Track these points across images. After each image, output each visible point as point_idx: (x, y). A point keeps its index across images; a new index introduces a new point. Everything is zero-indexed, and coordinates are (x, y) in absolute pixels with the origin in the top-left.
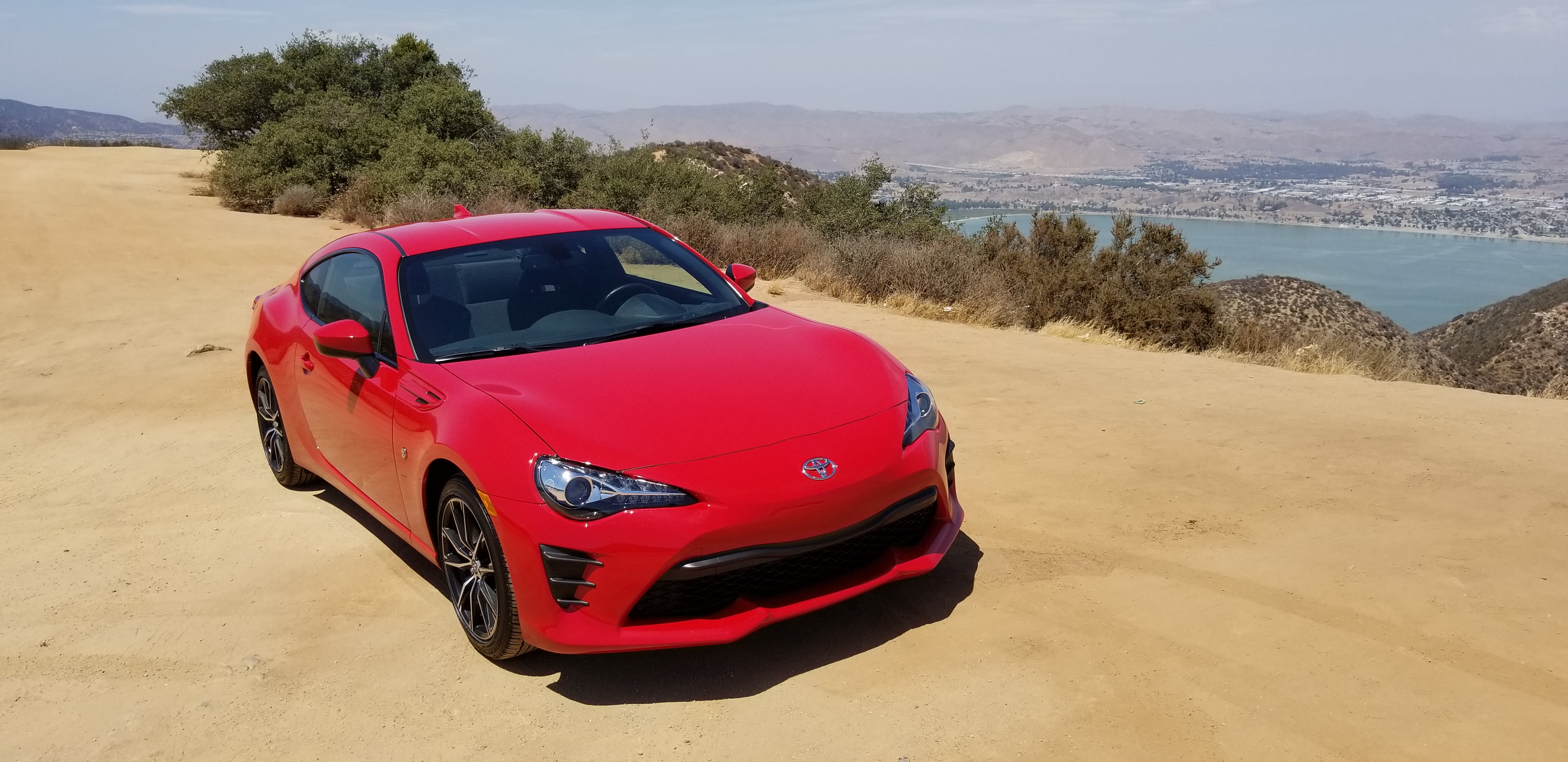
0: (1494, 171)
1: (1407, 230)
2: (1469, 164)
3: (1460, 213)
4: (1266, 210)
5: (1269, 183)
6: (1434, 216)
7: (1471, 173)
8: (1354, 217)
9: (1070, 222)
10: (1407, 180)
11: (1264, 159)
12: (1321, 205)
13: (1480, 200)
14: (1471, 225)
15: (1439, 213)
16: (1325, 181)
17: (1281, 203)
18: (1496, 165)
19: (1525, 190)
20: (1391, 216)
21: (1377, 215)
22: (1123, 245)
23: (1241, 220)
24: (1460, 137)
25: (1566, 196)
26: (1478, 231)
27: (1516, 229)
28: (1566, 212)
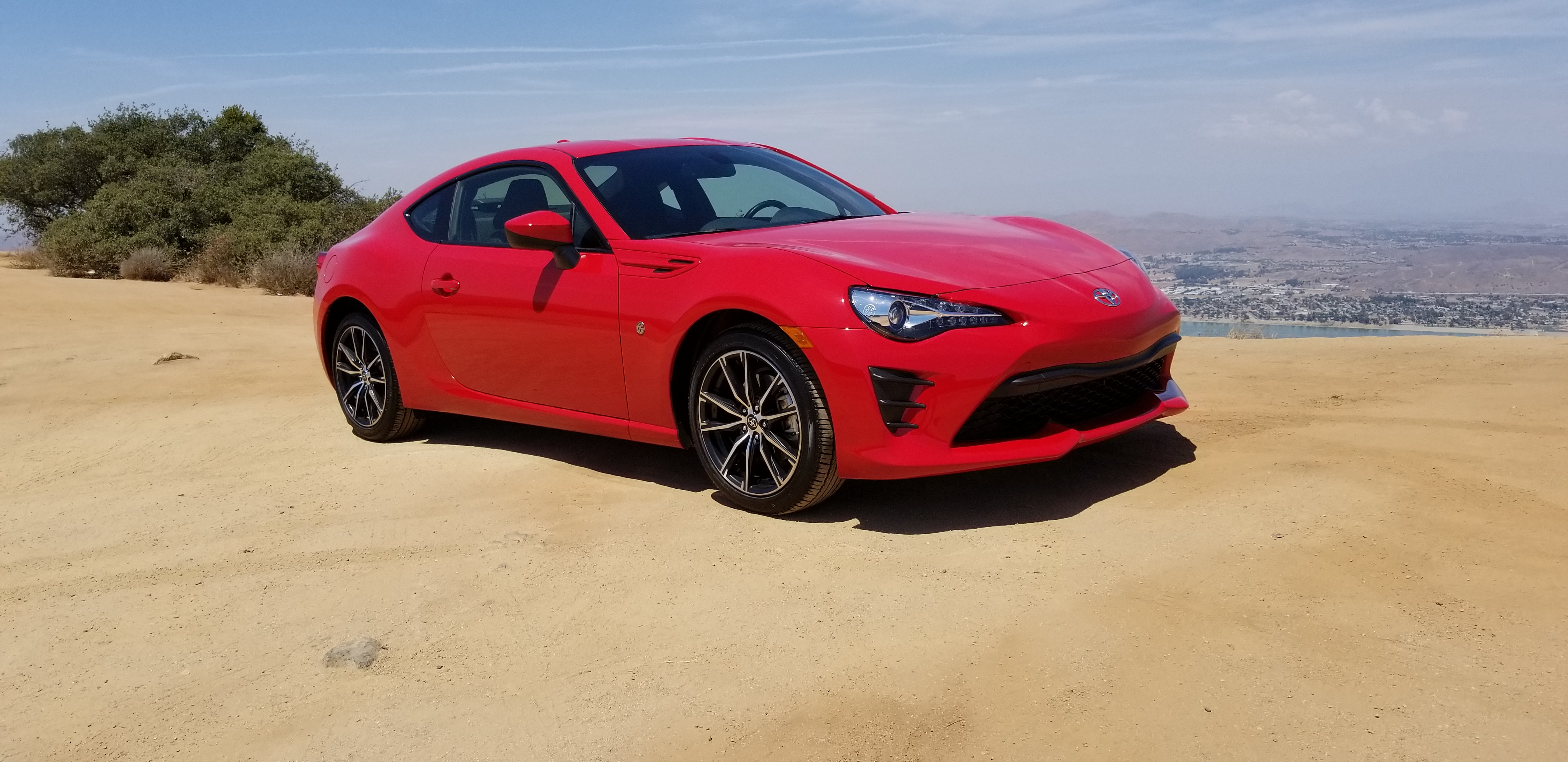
0: (1225, 262)
2: (1201, 256)
3: (1197, 301)
13: (1213, 289)
14: (1207, 311)
18: (1224, 257)
19: (1252, 278)
24: (1192, 233)
25: (1288, 282)
26: (1214, 317)
27: (1247, 314)
28: (1289, 297)
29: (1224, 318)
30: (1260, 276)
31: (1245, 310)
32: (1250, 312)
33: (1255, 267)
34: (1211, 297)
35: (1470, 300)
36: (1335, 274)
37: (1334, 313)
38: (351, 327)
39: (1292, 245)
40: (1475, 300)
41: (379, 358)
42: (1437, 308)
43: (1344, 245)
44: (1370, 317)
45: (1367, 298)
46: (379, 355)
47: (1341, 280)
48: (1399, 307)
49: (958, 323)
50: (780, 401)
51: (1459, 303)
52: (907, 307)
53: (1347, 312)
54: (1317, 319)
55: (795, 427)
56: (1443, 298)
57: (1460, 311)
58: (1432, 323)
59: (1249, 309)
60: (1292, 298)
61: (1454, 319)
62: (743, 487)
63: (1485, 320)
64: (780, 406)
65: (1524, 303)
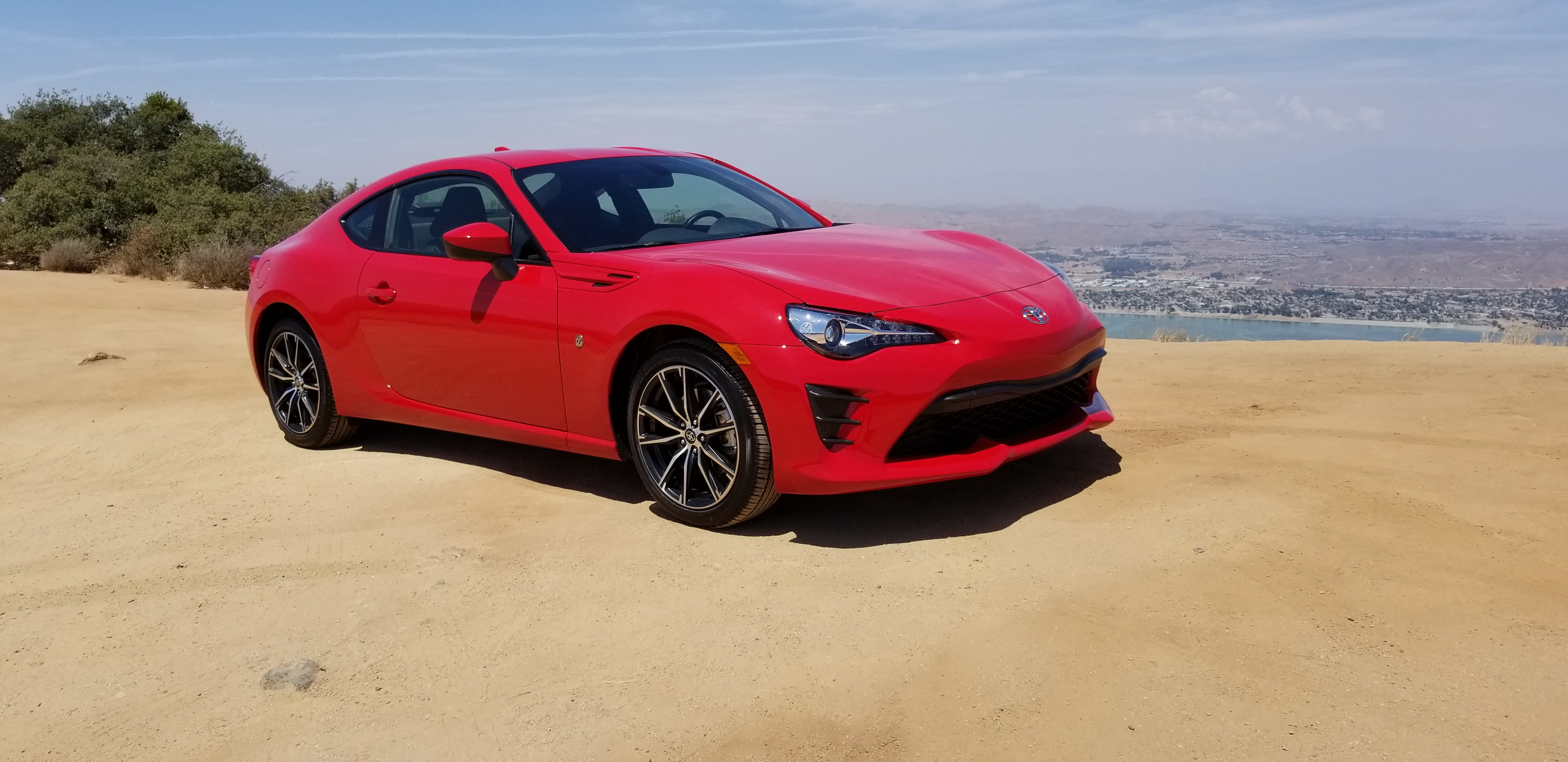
0: (1150, 255)
3: (1124, 294)
6: (1102, 297)
7: (1130, 258)
10: (1078, 265)
13: (1140, 281)
14: (1135, 303)
15: (1106, 294)
18: (1151, 249)
19: (1178, 271)
24: (1119, 226)
25: (1213, 275)
26: (1141, 309)
27: (1173, 307)
28: (1214, 290)
29: (1150, 310)
30: (1186, 269)
31: (1171, 302)
32: (1176, 304)
33: (1181, 260)
34: (1138, 289)
35: (1388, 293)
36: (1259, 268)
37: (1258, 306)
38: (284, 333)
39: (1217, 239)
40: (1394, 294)
41: (312, 365)
42: (1356, 302)
43: (1268, 239)
44: (1292, 310)
45: (1289, 291)
46: (313, 362)
47: (1264, 273)
48: (1320, 300)
49: (892, 341)
50: (718, 416)
51: (1377, 297)
52: (843, 325)
53: (1270, 304)
54: (1241, 311)
55: (732, 441)
56: (1363, 292)
57: (1378, 304)
58: (1351, 316)
59: (1175, 301)
60: (1216, 291)
61: (1372, 312)
62: (681, 501)
63: (1402, 313)
64: (718, 421)
65: (1441, 297)
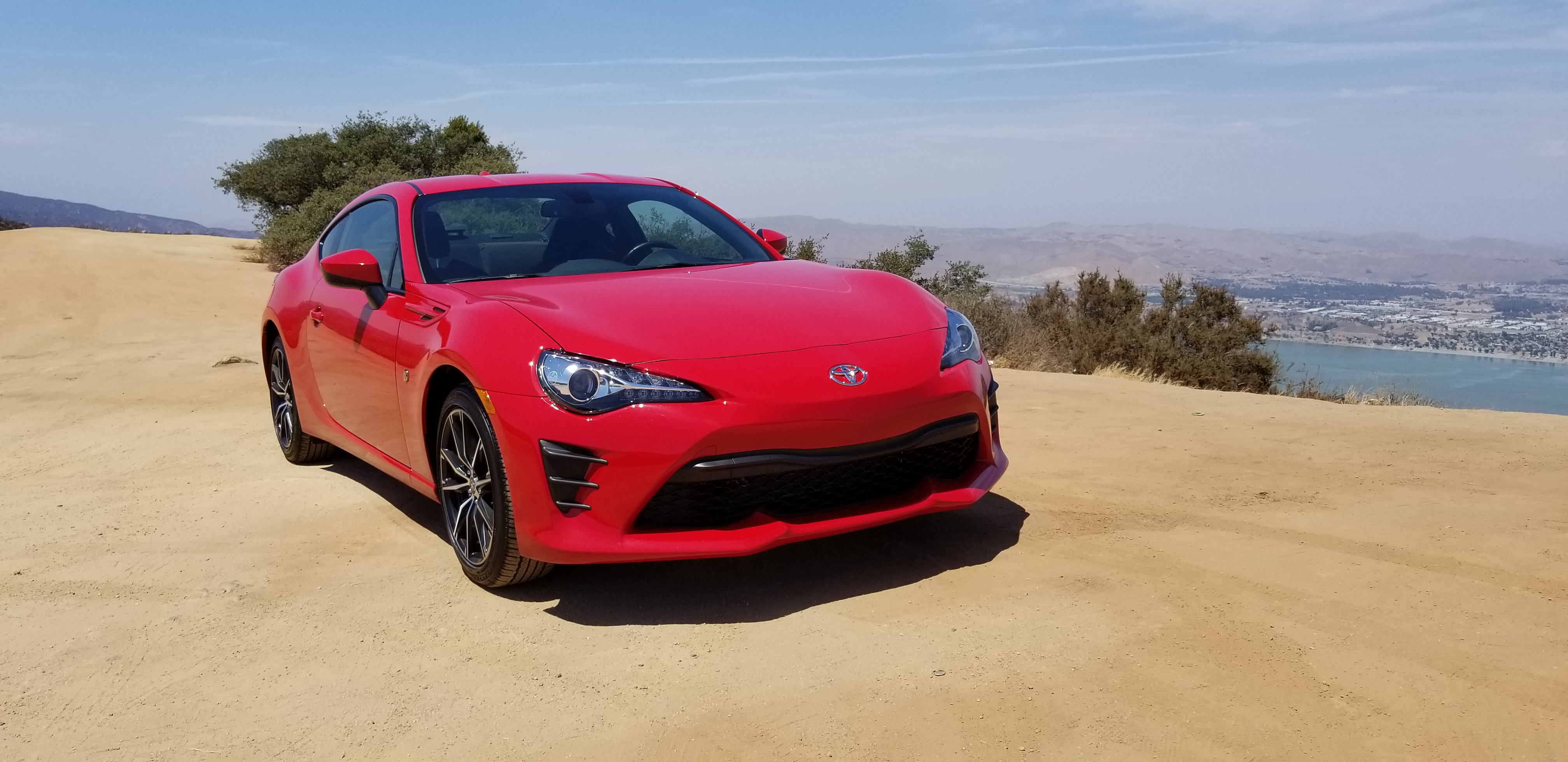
0: (1553, 295)
1: (1463, 353)
2: (1524, 287)
3: (1517, 337)
4: (1315, 331)
5: (1319, 303)
6: (1491, 339)
7: (1527, 297)
8: (1408, 339)
9: (1117, 285)
10: (1462, 302)
11: (1313, 279)
12: (1373, 326)
13: (1538, 324)
14: (1530, 349)
15: (1496, 337)
16: (1376, 302)
17: (1332, 324)
20: (1446, 338)
21: (1432, 337)
22: (1174, 308)
23: (1291, 340)
24: (1515, 261)
26: (1538, 355)
29: (1549, 356)
34: (1536, 332)
